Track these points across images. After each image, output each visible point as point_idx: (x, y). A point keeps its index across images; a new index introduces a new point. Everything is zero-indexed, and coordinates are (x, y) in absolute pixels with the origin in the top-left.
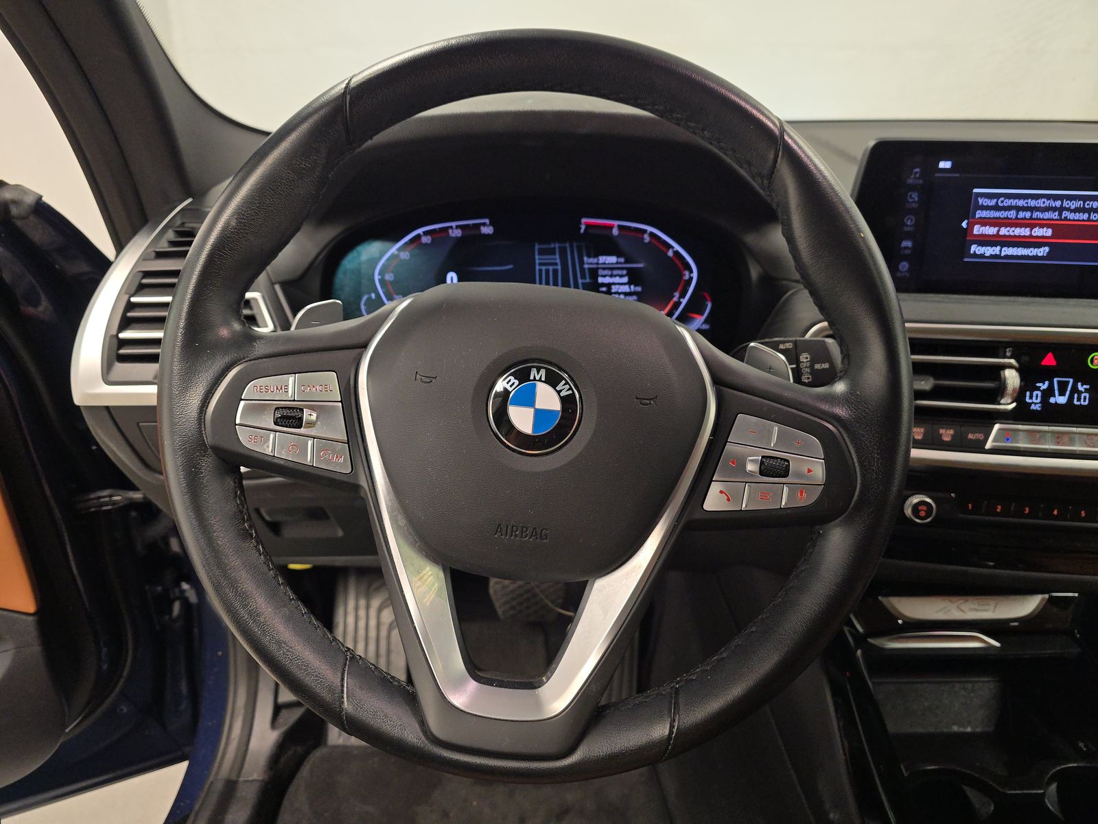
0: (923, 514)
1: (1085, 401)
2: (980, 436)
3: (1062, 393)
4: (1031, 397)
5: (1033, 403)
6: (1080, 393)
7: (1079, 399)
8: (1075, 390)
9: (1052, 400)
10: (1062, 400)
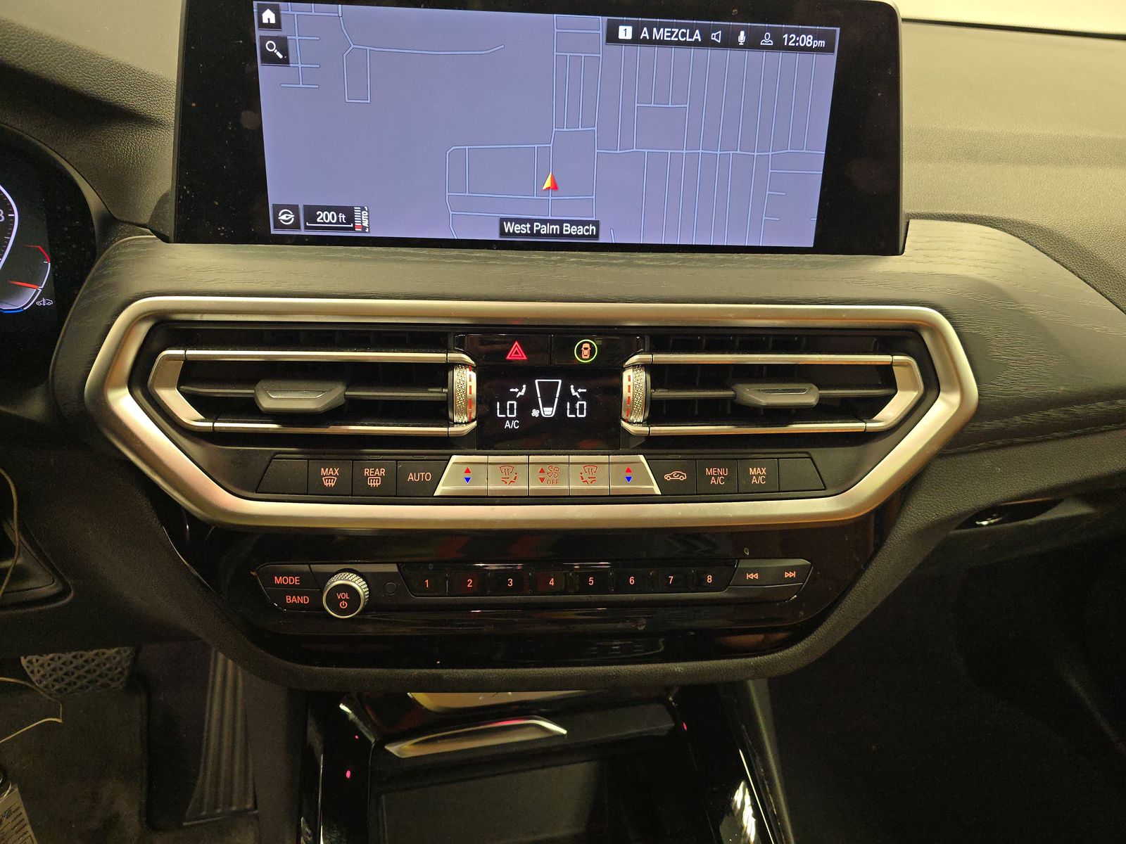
0: (344, 605)
1: (581, 413)
2: (427, 476)
3: (548, 403)
4: (503, 411)
5: (507, 418)
6: (574, 399)
7: (573, 411)
8: (566, 395)
9: (535, 413)
10: (549, 412)
